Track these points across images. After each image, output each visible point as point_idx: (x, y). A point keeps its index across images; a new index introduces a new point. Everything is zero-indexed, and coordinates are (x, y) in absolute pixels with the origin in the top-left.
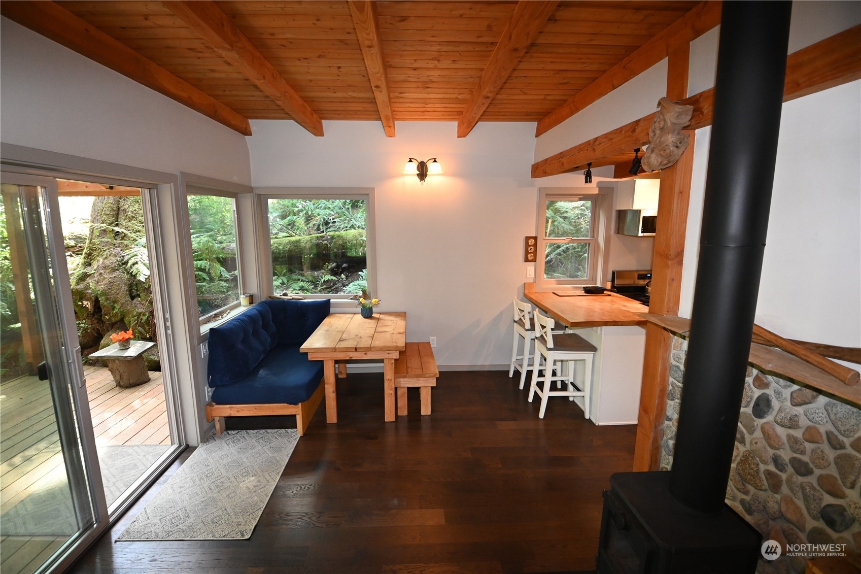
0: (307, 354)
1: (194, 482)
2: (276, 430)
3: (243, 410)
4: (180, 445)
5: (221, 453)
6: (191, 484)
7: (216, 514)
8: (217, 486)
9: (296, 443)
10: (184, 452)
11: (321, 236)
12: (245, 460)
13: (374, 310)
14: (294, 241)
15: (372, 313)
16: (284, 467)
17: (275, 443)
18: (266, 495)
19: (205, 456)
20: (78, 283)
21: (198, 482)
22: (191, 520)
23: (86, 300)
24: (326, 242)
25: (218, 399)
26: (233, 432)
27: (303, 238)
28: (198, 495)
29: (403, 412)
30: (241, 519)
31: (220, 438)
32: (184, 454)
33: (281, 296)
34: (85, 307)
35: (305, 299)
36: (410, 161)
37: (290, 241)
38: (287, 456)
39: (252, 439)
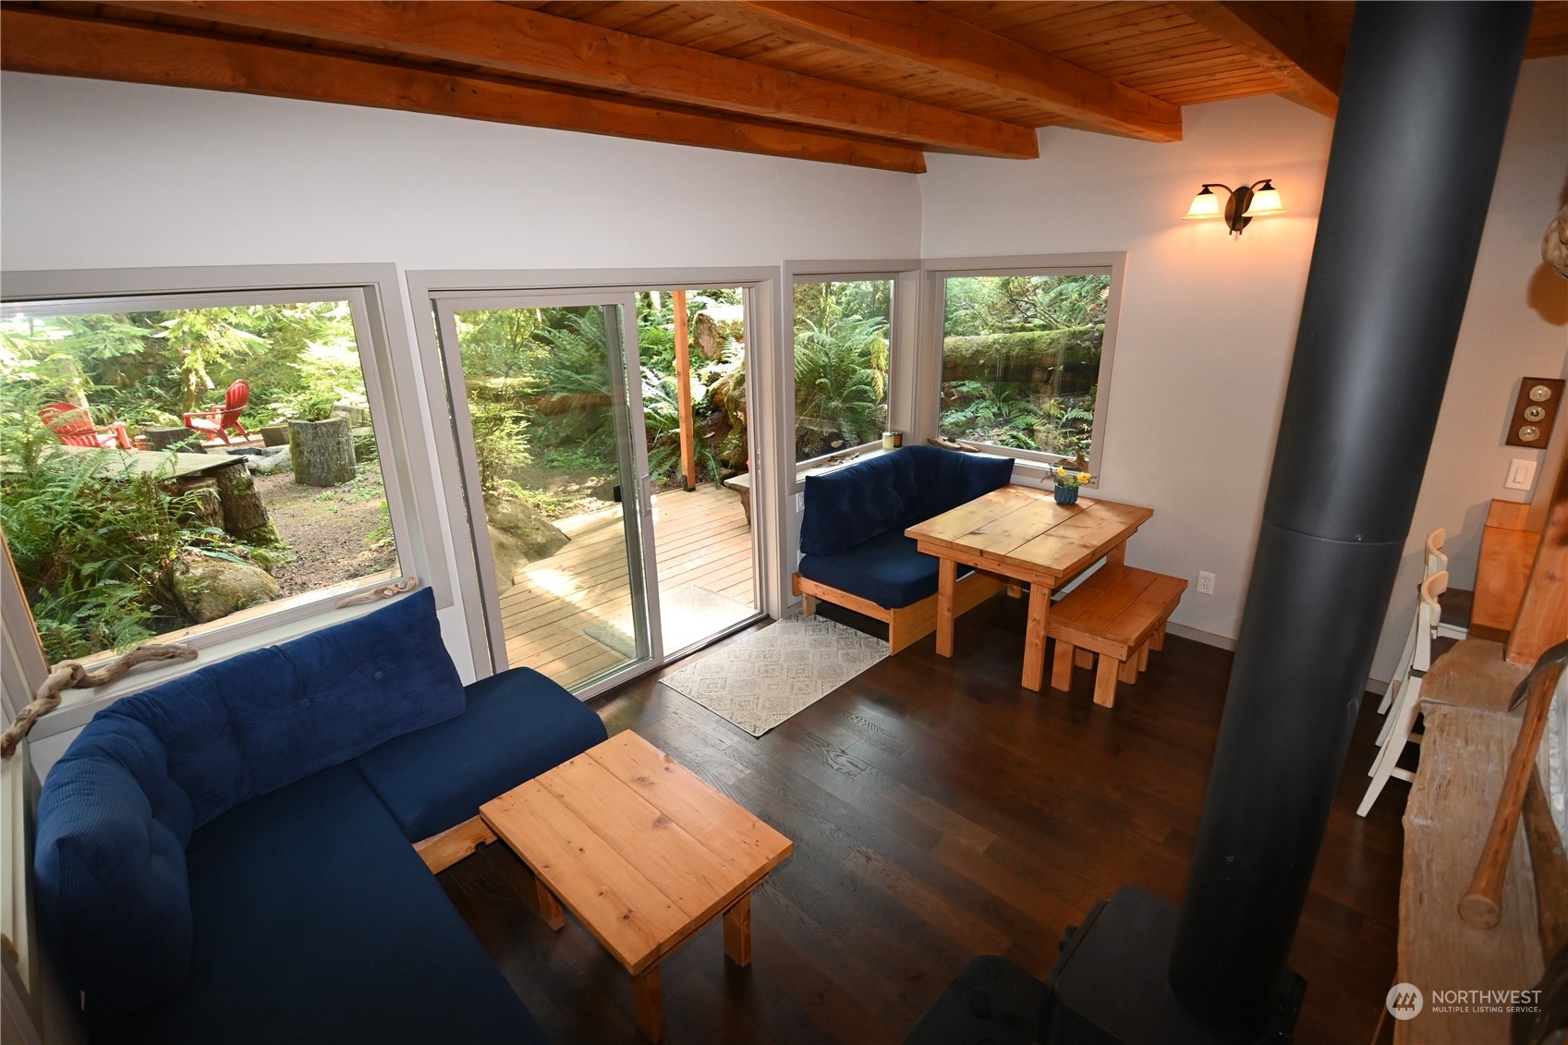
0: (915, 541)
1: (750, 657)
2: (867, 636)
3: (828, 594)
4: (762, 612)
5: (793, 637)
6: (747, 658)
7: (747, 698)
8: (766, 671)
9: (878, 661)
10: (763, 620)
11: (1080, 332)
12: (811, 656)
13: (1081, 491)
14: (1028, 340)
15: (1076, 497)
16: (844, 683)
17: (855, 651)
18: (804, 704)
19: (776, 634)
20: (734, 389)
21: (753, 659)
22: (724, 693)
23: (741, 411)
24: (1087, 343)
25: (806, 570)
26: (821, 619)
27: (1047, 335)
28: (745, 671)
29: (1061, 682)
30: (764, 715)
31: (804, 620)
32: (760, 624)
33: (944, 440)
34: (739, 419)
35: (980, 451)
36: (1206, 191)
37: (1021, 340)
38: (857, 672)
39: (835, 633)
